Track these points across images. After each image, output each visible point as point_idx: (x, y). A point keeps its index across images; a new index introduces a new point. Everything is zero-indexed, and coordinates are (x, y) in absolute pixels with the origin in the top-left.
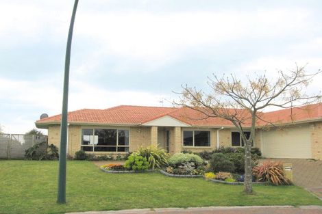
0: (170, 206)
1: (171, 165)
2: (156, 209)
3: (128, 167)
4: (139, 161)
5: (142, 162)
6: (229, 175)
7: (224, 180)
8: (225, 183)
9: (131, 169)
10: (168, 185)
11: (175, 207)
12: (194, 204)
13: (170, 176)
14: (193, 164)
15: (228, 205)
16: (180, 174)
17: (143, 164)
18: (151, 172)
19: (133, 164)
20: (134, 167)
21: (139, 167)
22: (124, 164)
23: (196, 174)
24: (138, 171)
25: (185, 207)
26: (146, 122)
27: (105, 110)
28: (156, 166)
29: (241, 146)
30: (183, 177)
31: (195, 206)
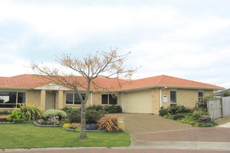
0: (18, 148)
1: (43, 118)
2: (6, 150)
3: (10, 119)
4: (19, 115)
5: (20, 116)
6: (79, 126)
7: (74, 129)
8: (75, 131)
9: (12, 121)
10: (32, 132)
11: (22, 148)
12: (37, 146)
13: (38, 126)
14: (57, 117)
15: (61, 147)
16: (46, 124)
17: (21, 117)
18: (27, 123)
19: (14, 117)
20: (14, 119)
21: (18, 119)
22: (8, 117)
23: (58, 124)
24: (17, 122)
25: (29, 148)
26: (37, 86)
27: (11, 77)
28: (31, 119)
29: (108, 105)
30: (47, 127)
31: (37, 148)
